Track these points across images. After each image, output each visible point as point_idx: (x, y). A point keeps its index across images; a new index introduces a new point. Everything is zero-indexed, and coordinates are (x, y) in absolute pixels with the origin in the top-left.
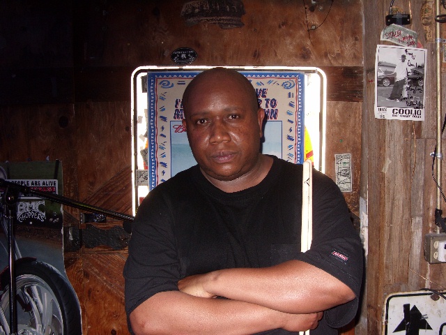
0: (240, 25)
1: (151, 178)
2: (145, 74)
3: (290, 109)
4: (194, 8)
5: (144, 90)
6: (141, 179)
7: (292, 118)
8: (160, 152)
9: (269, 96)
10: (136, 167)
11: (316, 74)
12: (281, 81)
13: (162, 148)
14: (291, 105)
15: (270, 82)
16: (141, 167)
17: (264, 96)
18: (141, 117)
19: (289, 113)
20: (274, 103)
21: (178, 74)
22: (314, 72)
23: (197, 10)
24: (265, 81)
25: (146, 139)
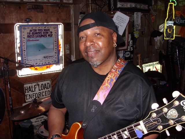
0: (42, 12)
1: (21, 54)
2: (19, 26)
3: (55, 34)
4: (30, 7)
5: (18, 30)
6: (19, 55)
7: (56, 36)
8: (23, 47)
9: (50, 31)
10: (17, 52)
11: (61, 25)
12: (53, 27)
13: (24, 46)
14: (55, 33)
15: (50, 27)
16: (18, 52)
17: (49, 31)
18: (18, 38)
19: (55, 35)
20: (52, 32)
21: (27, 26)
22: (60, 24)
23: (31, 8)
24: (49, 27)
25: (19, 44)
